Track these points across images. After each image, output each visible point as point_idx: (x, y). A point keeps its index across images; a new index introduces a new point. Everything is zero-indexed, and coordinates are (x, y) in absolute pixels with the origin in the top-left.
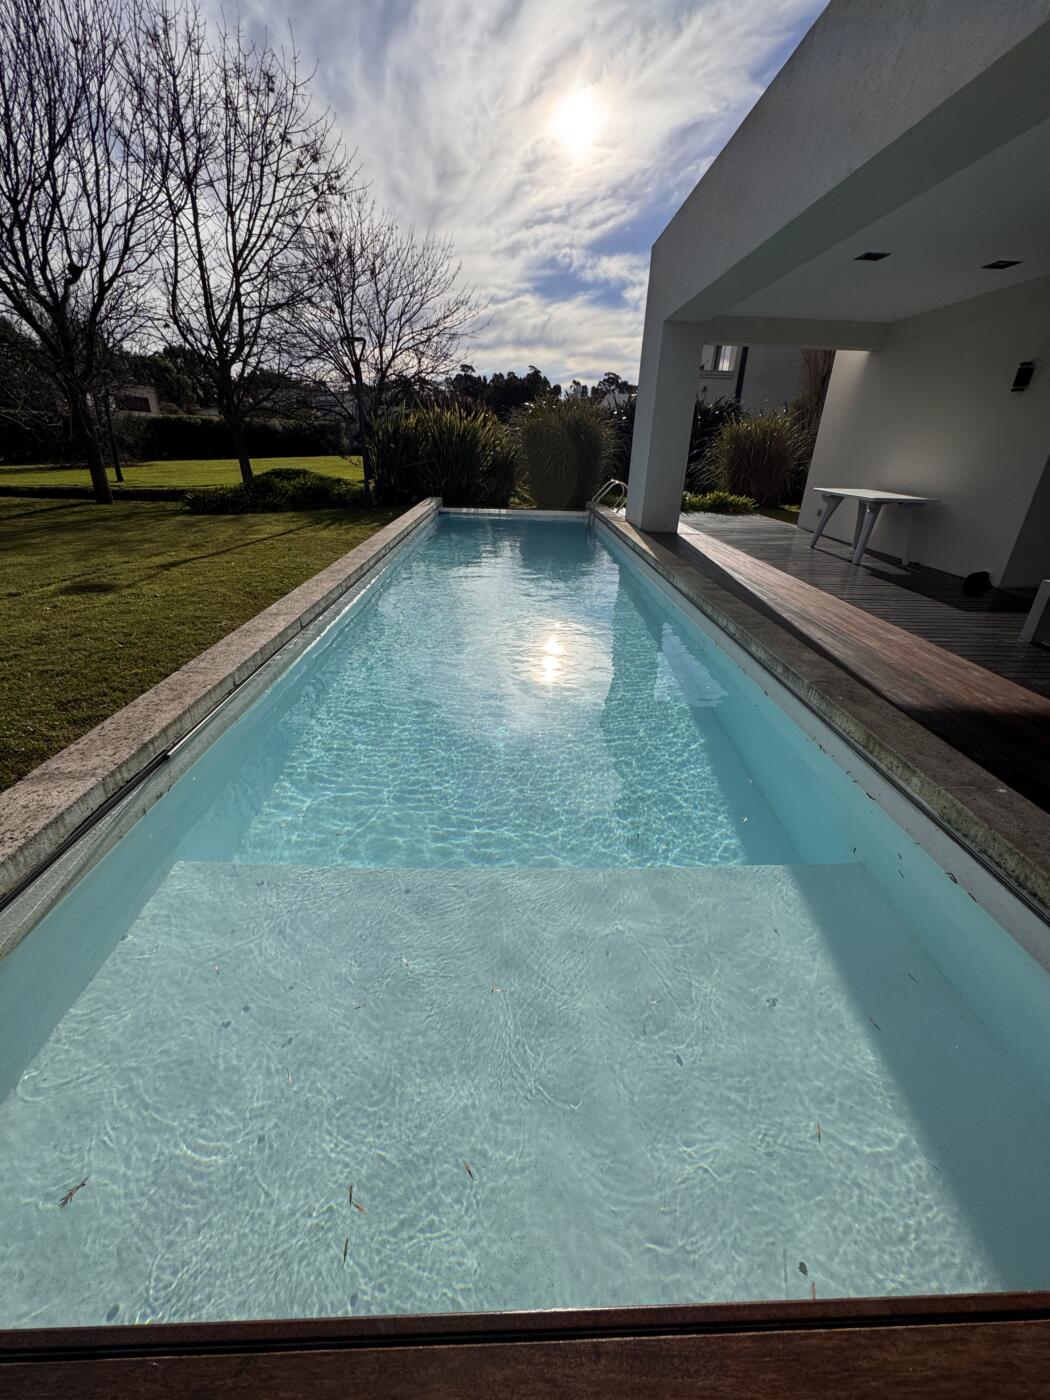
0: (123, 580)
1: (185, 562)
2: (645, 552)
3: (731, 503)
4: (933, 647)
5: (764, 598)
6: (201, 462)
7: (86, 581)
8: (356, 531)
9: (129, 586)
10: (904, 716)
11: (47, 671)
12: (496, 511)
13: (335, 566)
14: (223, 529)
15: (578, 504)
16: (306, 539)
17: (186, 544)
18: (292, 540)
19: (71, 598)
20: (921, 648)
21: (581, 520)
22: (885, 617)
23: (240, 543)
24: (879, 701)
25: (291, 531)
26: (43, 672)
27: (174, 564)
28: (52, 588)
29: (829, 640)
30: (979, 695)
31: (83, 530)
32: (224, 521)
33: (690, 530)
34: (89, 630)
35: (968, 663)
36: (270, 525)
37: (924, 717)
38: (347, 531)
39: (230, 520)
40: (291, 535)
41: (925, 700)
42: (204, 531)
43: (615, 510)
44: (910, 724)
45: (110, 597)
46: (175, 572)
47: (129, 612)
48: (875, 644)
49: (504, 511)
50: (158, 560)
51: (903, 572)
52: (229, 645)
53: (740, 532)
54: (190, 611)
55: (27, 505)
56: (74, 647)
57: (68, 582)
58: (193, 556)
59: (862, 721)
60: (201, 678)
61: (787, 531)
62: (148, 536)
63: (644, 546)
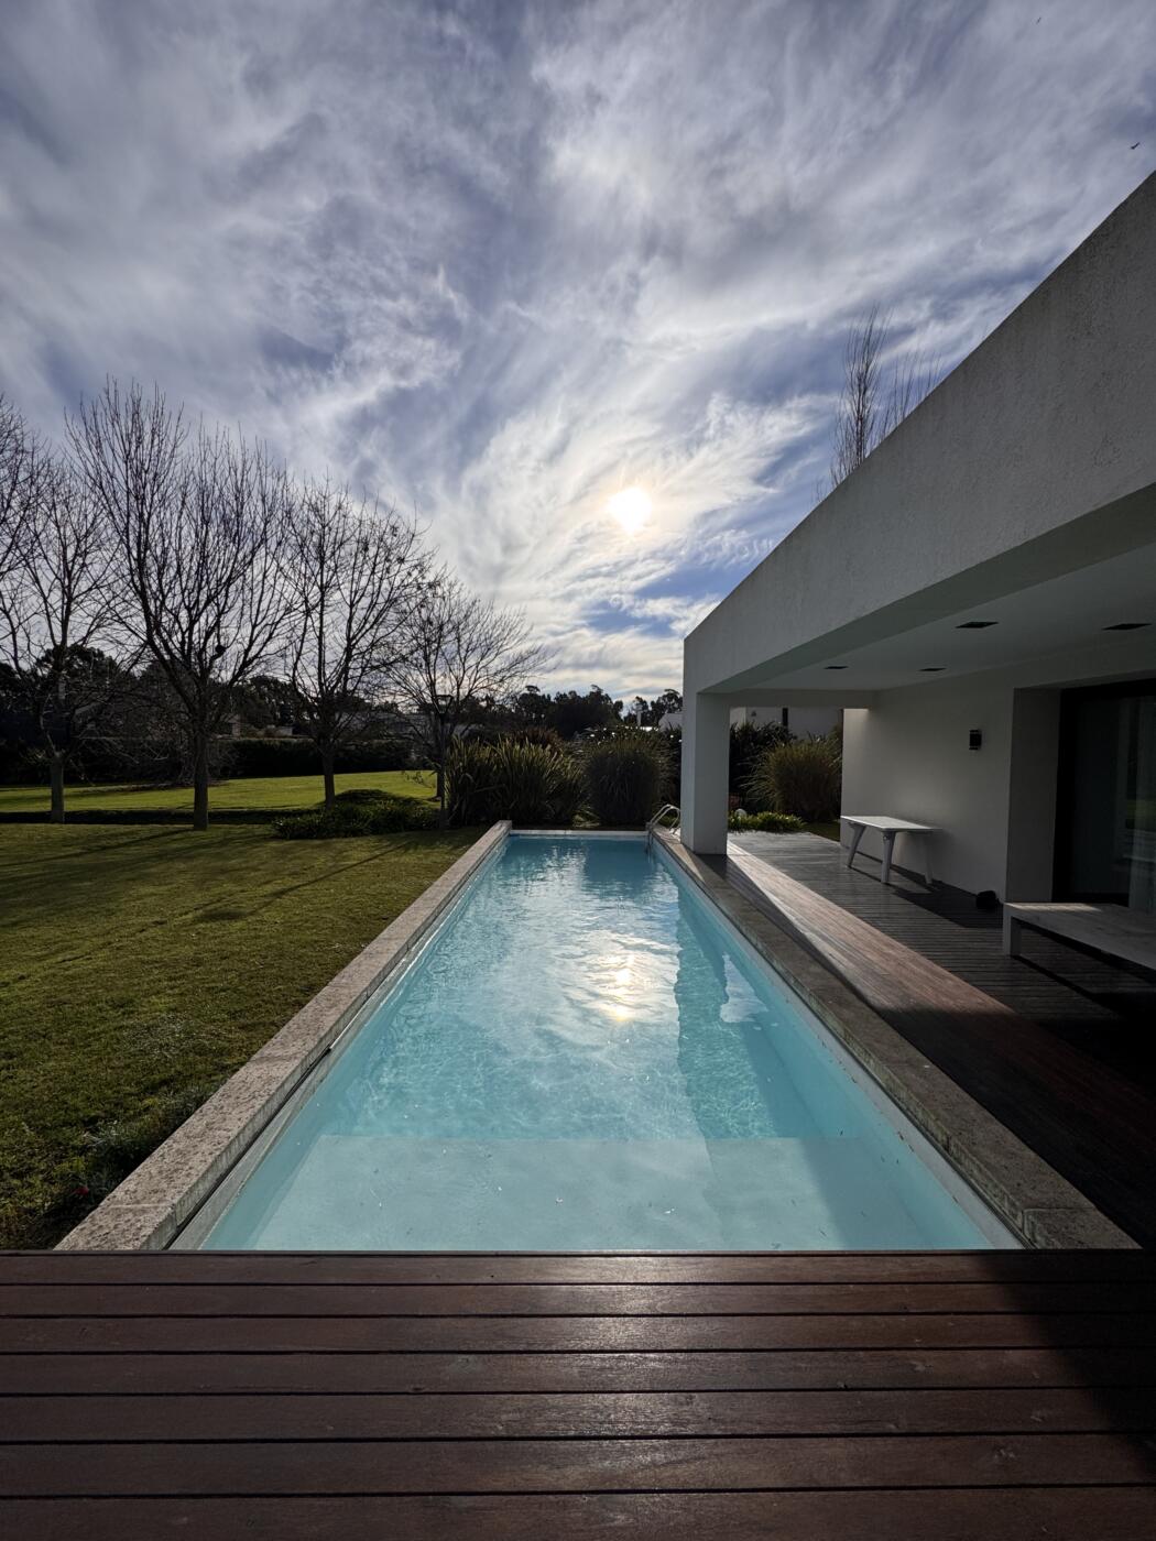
0: (246, 907)
1: (291, 889)
2: (695, 875)
3: (780, 822)
4: (924, 960)
5: (792, 918)
6: (274, 780)
7: (216, 909)
8: (436, 856)
9: (251, 914)
10: (875, 1014)
11: (213, 988)
12: (561, 832)
13: (428, 893)
14: (317, 856)
15: (639, 824)
16: (392, 864)
17: (287, 872)
18: (377, 866)
19: (209, 925)
20: (913, 961)
21: (643, 839)
22: (892, 935)
23: (334, 870)
24: (860, 1004)
25: (376, 857)
26: (209, 988)
27: (283, 892)
28: (190, 916)
29: (837, 954)
30: (944, 999)
31: (191, 858)
32: (313, 847)
33: (739, 851)
34: (233, 954)
35: (946, 973)
36: (358, 850)
37: (890, 1018)
38: (427, 855)
39: (318, 846)
40: (377, 861)
41: (900, 1004)
42: (299, 858)
43: (672, 831)
44: (879, 1020)
45: (239, 924)
46: (286, 900)
47: (259, 937)
48: (875, 958)
49: (569, 832)
50: (269, 888)
51: (925, 891)
52: (359, 965)
53: (787, 851)
54: (308, 936)
55: (132, 833)
56: (226, 967)
57: (201, 911)
58: (298, 884)
59: (841, 1019)
60: (346, 991)
61: (831, 849)
62: (250, 864)
63: (694, 869)
